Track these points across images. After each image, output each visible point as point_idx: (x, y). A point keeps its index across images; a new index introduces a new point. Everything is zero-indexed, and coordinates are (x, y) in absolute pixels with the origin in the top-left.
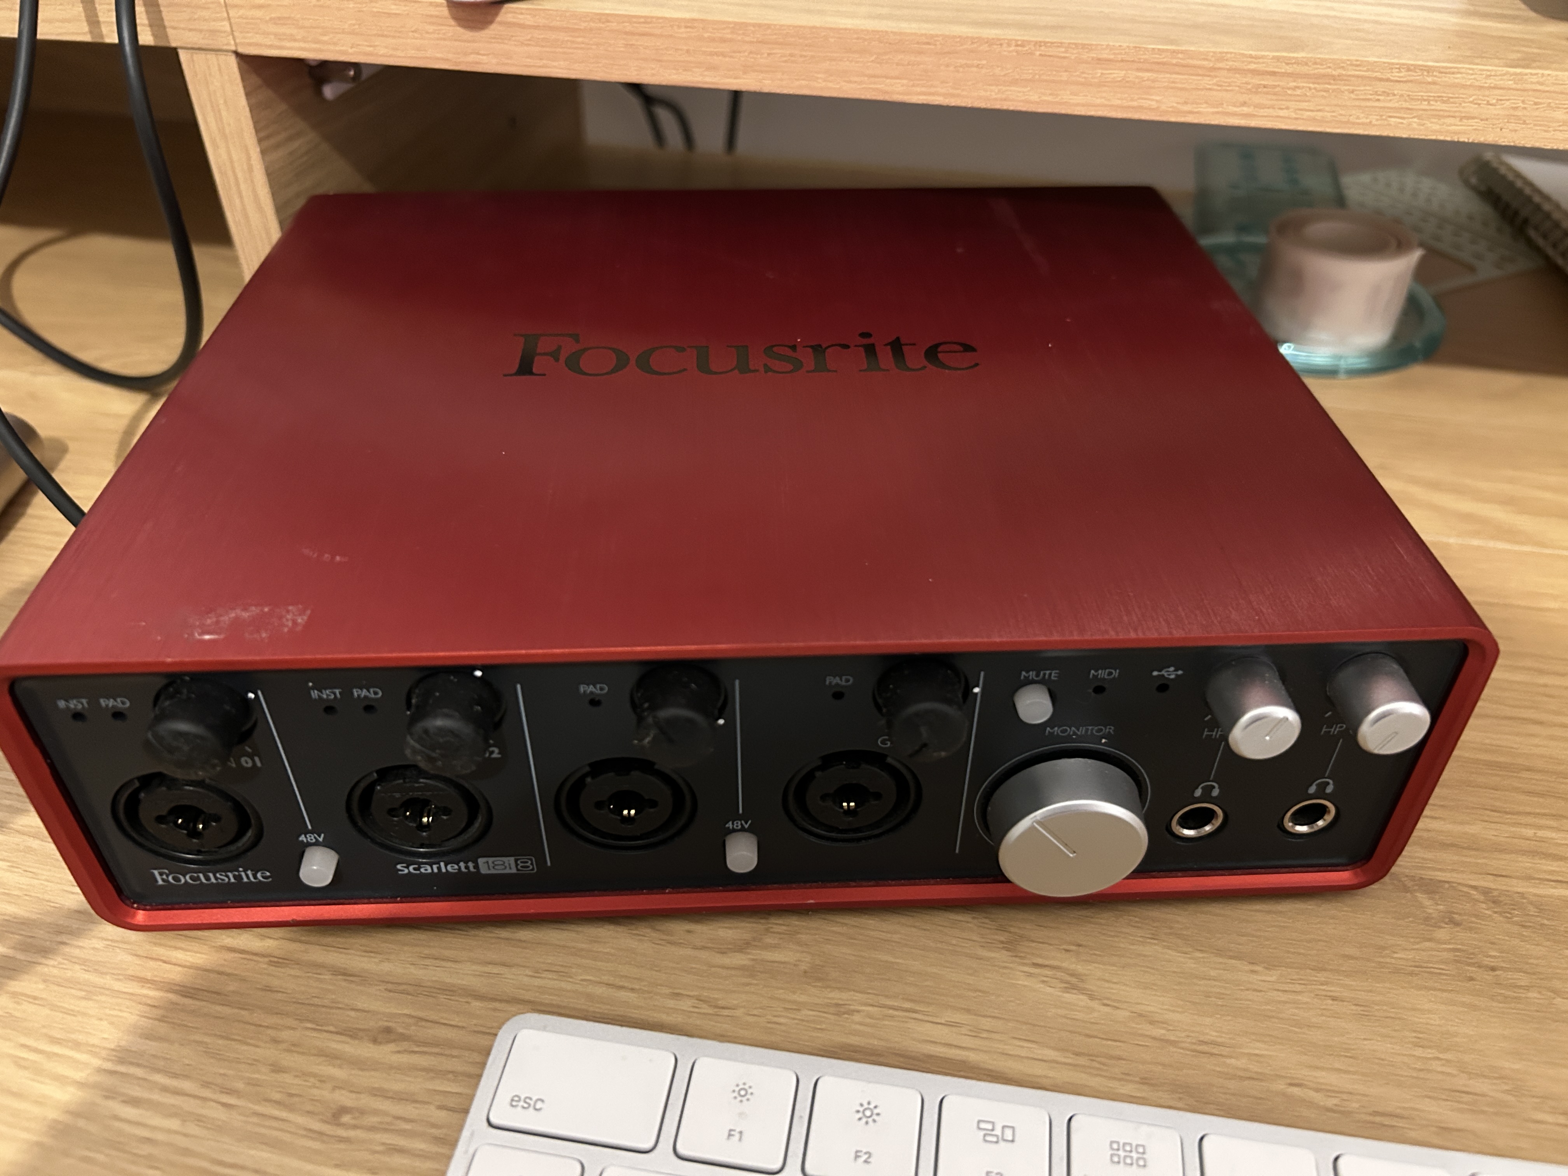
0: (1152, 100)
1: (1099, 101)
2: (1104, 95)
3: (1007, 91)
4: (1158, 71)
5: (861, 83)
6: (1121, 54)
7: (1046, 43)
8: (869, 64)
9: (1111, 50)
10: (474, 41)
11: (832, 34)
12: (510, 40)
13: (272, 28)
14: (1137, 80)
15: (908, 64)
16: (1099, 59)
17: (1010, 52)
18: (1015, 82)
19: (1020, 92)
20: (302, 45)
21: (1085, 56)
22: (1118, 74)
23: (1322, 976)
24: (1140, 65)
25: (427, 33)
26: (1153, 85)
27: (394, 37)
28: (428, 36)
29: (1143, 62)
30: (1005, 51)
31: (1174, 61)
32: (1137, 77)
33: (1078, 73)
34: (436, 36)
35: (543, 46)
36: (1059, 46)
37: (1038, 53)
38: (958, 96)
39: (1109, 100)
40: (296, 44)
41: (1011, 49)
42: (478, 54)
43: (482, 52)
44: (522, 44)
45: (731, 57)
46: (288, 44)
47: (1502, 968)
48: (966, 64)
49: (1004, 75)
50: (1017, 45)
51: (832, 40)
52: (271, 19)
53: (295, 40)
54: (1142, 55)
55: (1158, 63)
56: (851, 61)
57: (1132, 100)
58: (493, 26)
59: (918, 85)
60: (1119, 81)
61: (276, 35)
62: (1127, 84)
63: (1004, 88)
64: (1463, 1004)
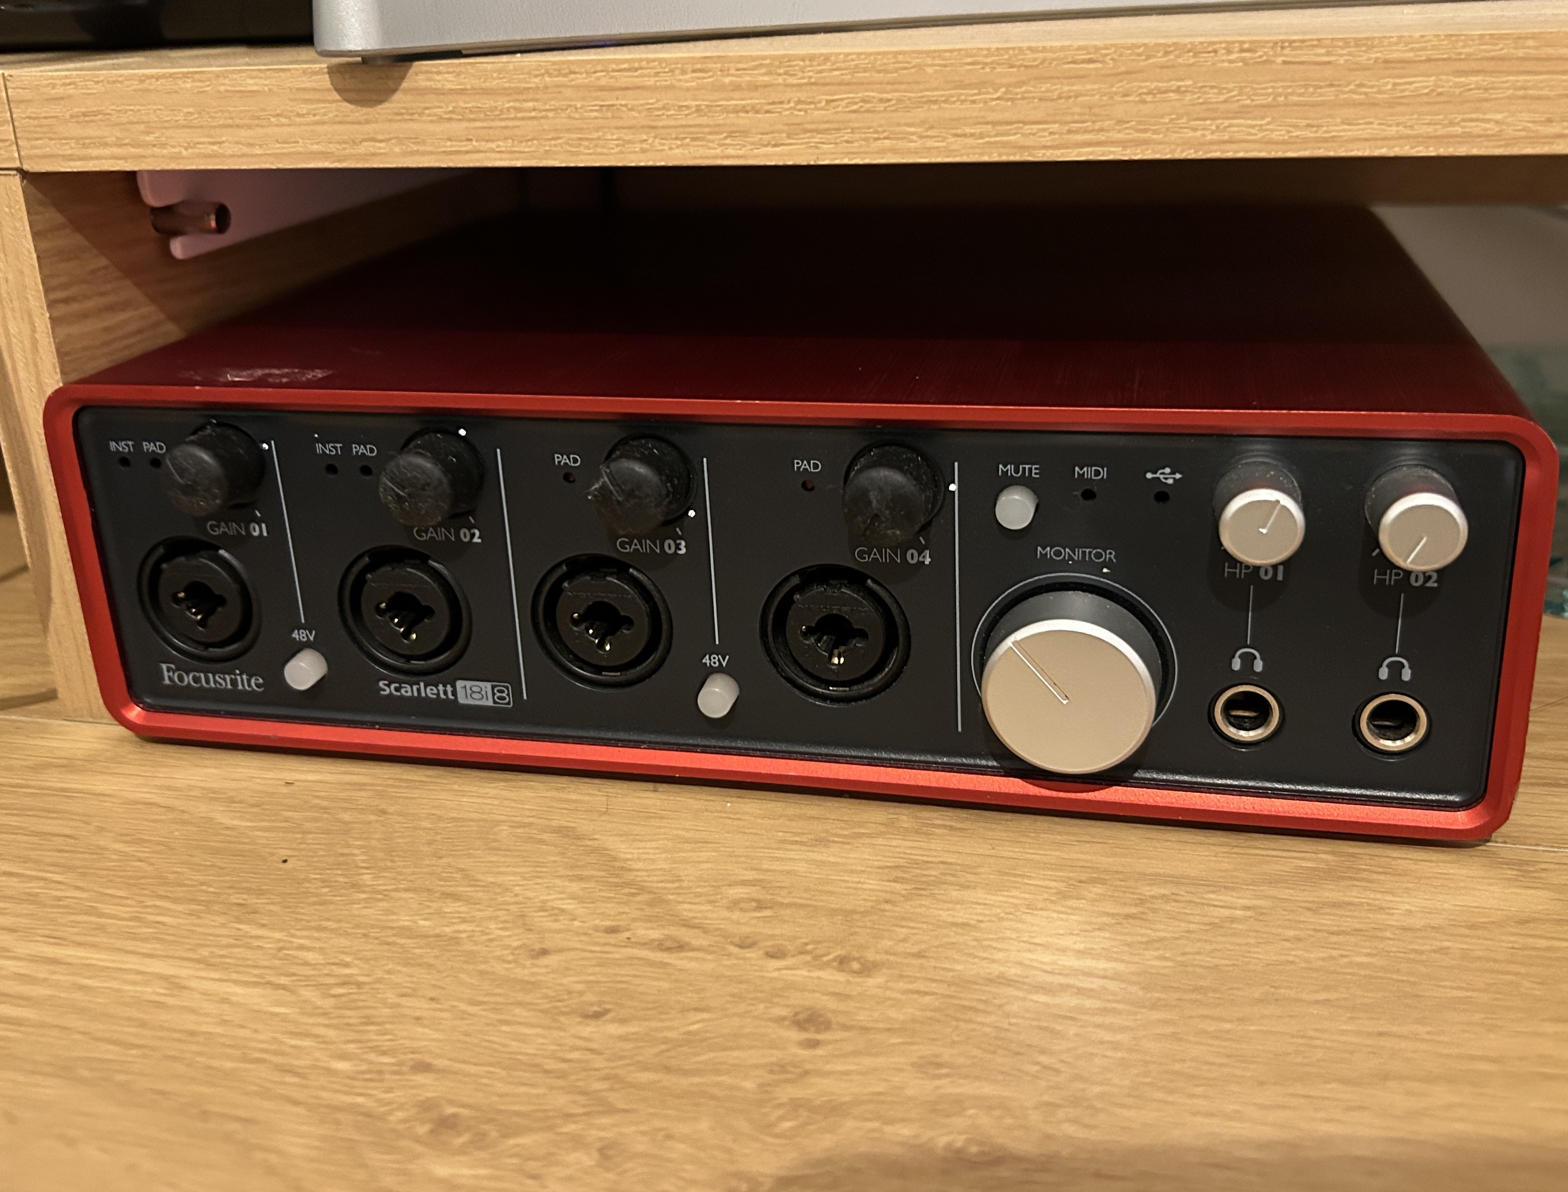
0: (1488, 121)
1: (1393, 131)
2: (1402, 119)
3: (1230, 126)
4: (1492, 73)
5: (981, 136)
6: (1424, 49)
7: (1291, 42)
8: (994, 103)
9: (1407, 44)
10: (367, 122)
11: (929, 61)
12: (420, 114)
13: (75, 130)
14: (1457, 91)
15: (1060, 98)
16: (1386, 61)
17: (1231, 62)
18: (1243, 112)
19: (1253, 127)
20: (116, 151)
21: (1363, 59)
22: (1423, 83)
24: (1462, 66)
25: (299, 115)
26: (1486, 95)
27: (249, 127)
28: (298, 119)
29: (1464, 60)
30: (1223, 61)
31: (1521, 53)
32: (1457, 85)
33: (1352, 87)
34: (312, 118)
35: (470, 120)
36: (1314, 46)
37: (1279, 60)
38: (1146, 142)
39: (1411, 127)
40: (107, 151)
41: (1233, 57)
42: (374, 140)
43: (380, 137)
44: (441, 119)
45: (767, 112)
46: (94, 152)
48: (1157, 88)
49: (1225, 101)
50: (1243, 51)
51: (929, 70)
52: (72, 116)
53: (106, 145)
54: (1464, 47)
55: (1493, 59)
56: (963, 102)
57: (1452, 124)
58: (397, 96)
59: (1076, 132)
60: (1427, 94)
61: (77, 139)
62: (1442, 99)
63: (1227, 122)
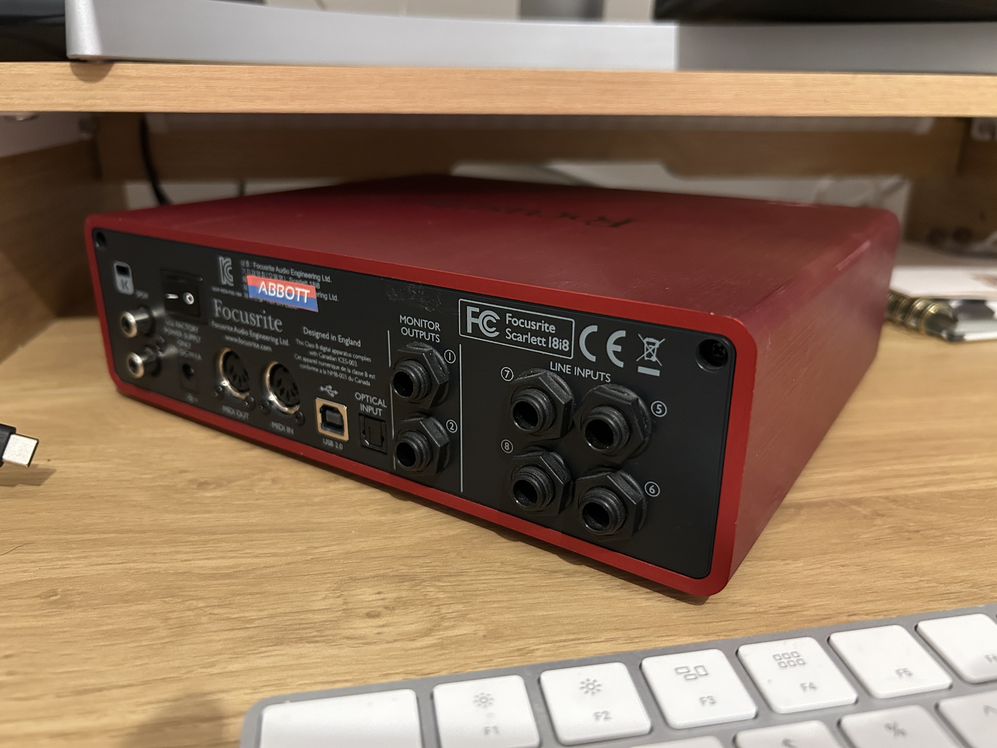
10: (91, 90)
12: (119, 87)
23: (828, 557)
28: (55, 88)
34: (61, 88)
35: (144, 91)
42: (94, 98)
43: (97, 97)
44: (129, 90)
47: (922, 530)
58: (106, 79)
64: (915, 551)
